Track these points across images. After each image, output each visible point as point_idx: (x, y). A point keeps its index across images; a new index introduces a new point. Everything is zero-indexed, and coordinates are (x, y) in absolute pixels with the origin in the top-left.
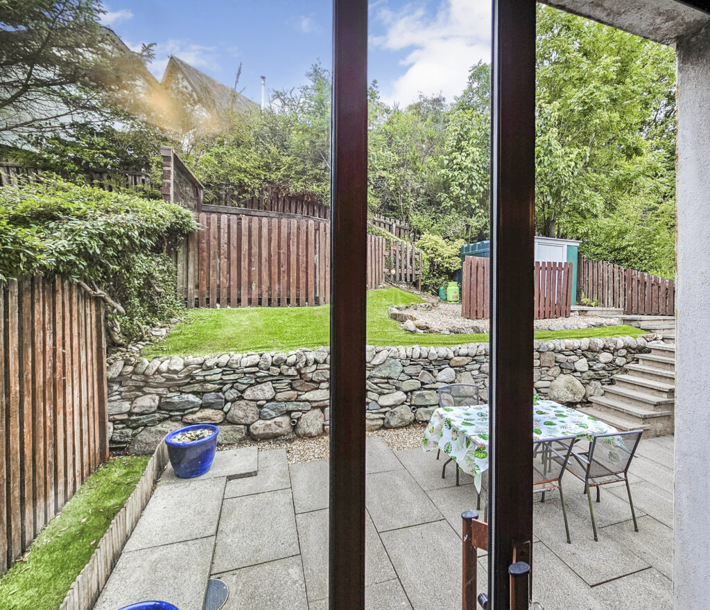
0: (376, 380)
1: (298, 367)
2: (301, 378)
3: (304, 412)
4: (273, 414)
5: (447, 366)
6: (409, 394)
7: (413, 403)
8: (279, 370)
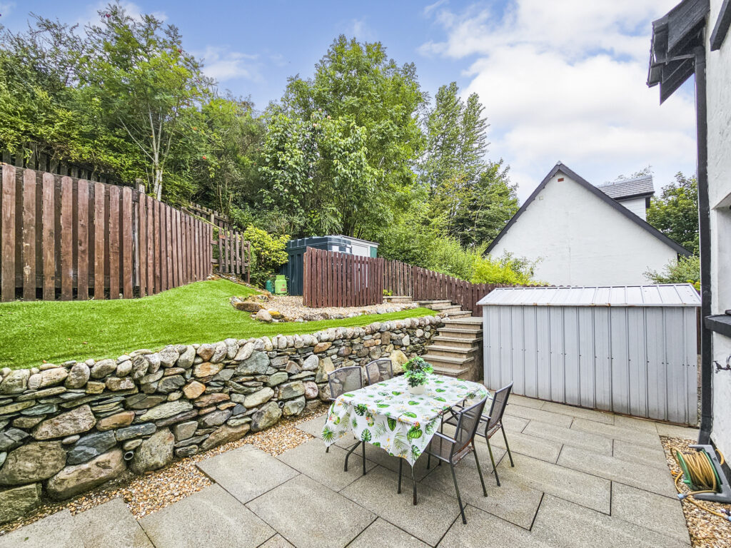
0: (242, 379)
1: (136, 376)
2: (141, 392)
3: (145, 437)
4: (94, 451)
5: (312, 353)
6: (277, 388)
7: (281, 397)
8: (104, 385)
